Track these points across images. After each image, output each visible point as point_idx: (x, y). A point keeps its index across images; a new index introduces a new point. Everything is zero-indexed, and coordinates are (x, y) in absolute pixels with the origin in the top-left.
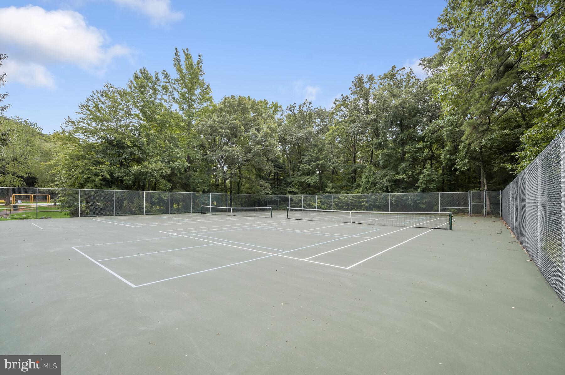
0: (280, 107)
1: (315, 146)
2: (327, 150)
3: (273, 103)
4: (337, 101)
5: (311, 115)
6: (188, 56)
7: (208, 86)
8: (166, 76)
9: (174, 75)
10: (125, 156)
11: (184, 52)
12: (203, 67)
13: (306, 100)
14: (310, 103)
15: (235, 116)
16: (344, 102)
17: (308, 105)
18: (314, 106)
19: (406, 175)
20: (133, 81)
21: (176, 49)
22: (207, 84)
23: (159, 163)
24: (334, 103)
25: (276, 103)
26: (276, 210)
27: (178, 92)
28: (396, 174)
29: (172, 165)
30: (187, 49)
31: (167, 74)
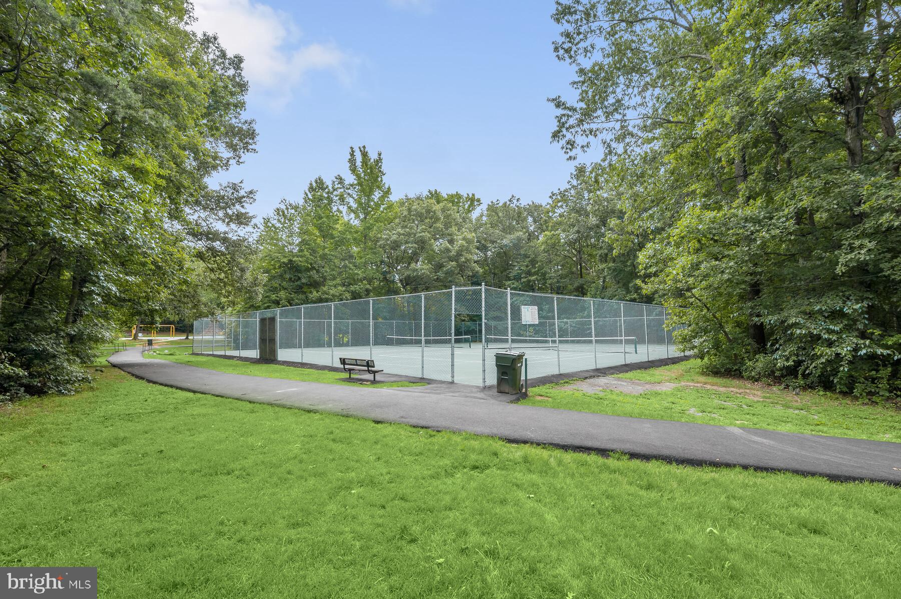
0: (479, 200)
1: (526, 256)
2: (541, 261)
3: (468, 195)
4: (553, 195)
5: (519, 213)
6: (365, 154)
7: (389, 189)
8: (341, 180)
9: (350, 179)
10: (304, 281)
11: (361, 151)
12: (383, 167)
13: (513, 196)
14: (518, 200)
15: (424, 227)
16: (563, 196)
17: (515, 201)
18: (524, 203)
19: (638, 295)
20: (307, 192)
21: (352, 148)
22: (387, 186)
23: (340, 288)
24: (550, 197)
25: (473, 195)
26: (475, 341)
27: (353, 198)
28: (627, 293)
29: (352, 288)
30: (364, 147)
31: (341, 179)
